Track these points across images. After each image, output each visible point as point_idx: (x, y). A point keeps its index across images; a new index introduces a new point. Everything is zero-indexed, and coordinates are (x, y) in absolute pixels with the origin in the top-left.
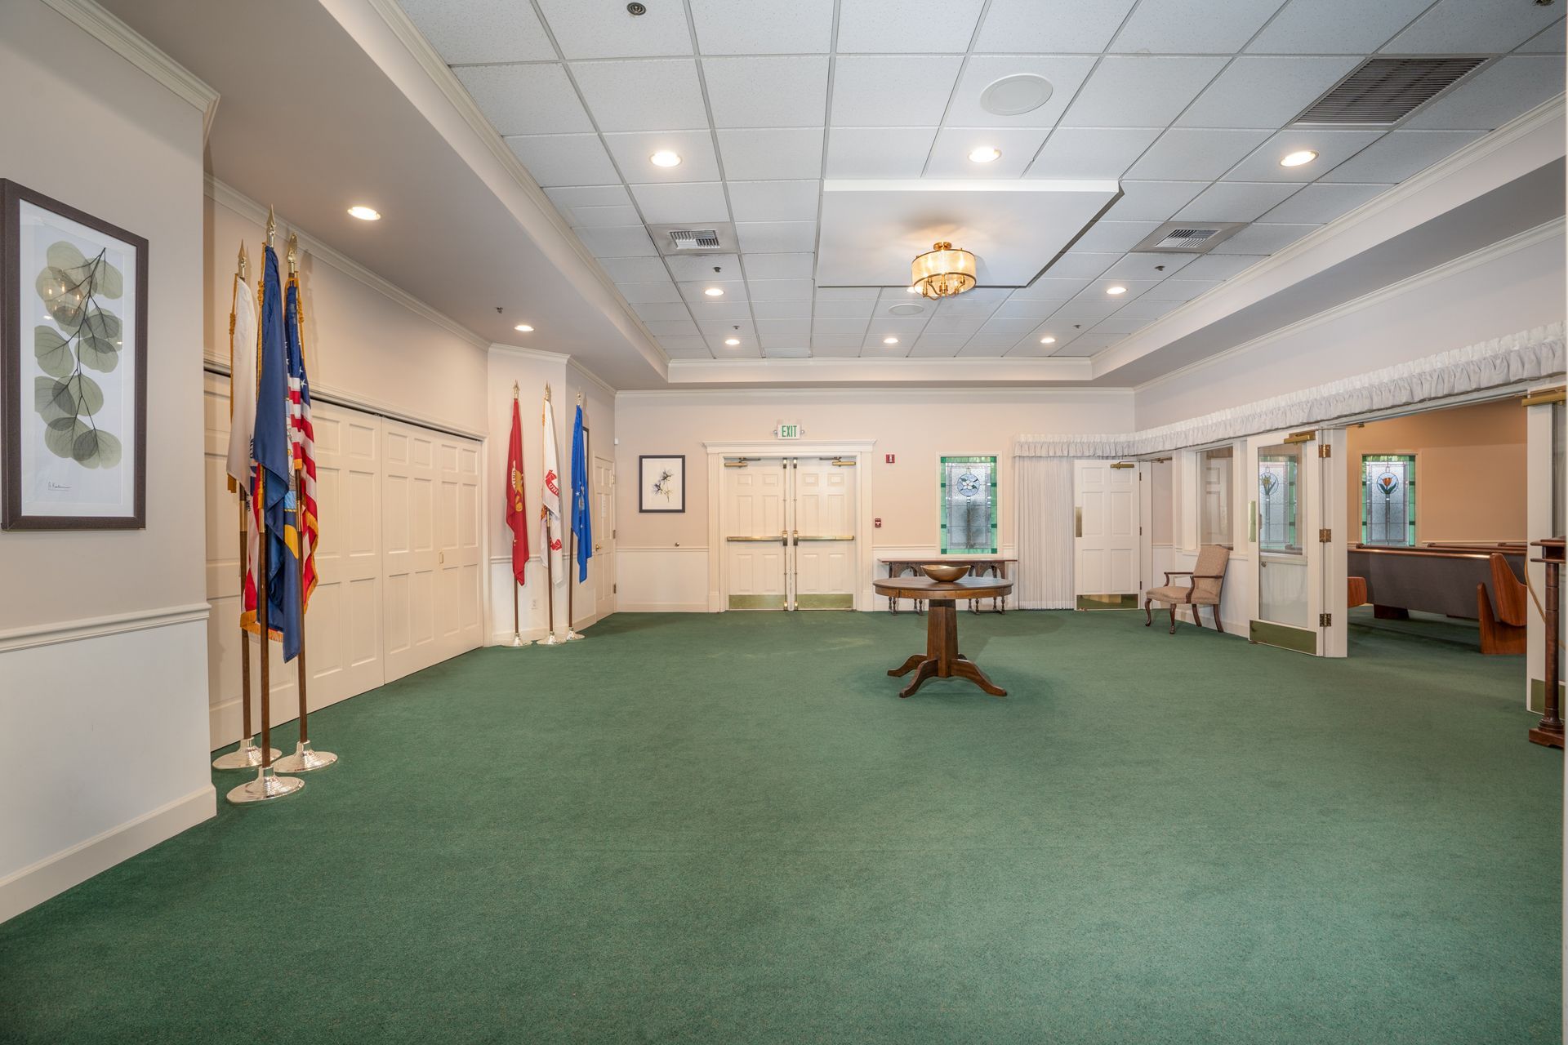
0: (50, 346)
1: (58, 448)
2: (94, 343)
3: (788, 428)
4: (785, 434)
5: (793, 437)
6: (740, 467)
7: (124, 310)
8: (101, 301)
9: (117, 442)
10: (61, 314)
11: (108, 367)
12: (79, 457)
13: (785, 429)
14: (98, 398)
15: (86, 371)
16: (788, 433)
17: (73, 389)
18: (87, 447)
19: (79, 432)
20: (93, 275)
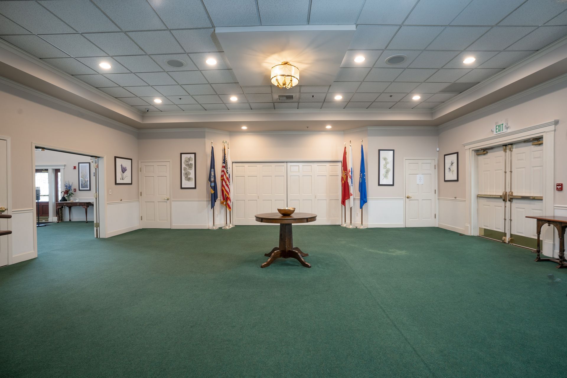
0: (185, 169)
1: (186, 180)
2: (190, 167)
3: (499, 127)
4: (497, 130)
5: (502, 132)
6: (484, 154)
7: (193, 162)
8: (190, 162)
9: (192, 178)
10: (186, 165)
11: (191, 170)
12: (188, 181)
13: (497, 127)
14: (190, 173)
15: (189, 171)
16: (499, 130)
17: (187, 173)
18: (189, 179)
19: (188, 178)
20: (189, 159)
